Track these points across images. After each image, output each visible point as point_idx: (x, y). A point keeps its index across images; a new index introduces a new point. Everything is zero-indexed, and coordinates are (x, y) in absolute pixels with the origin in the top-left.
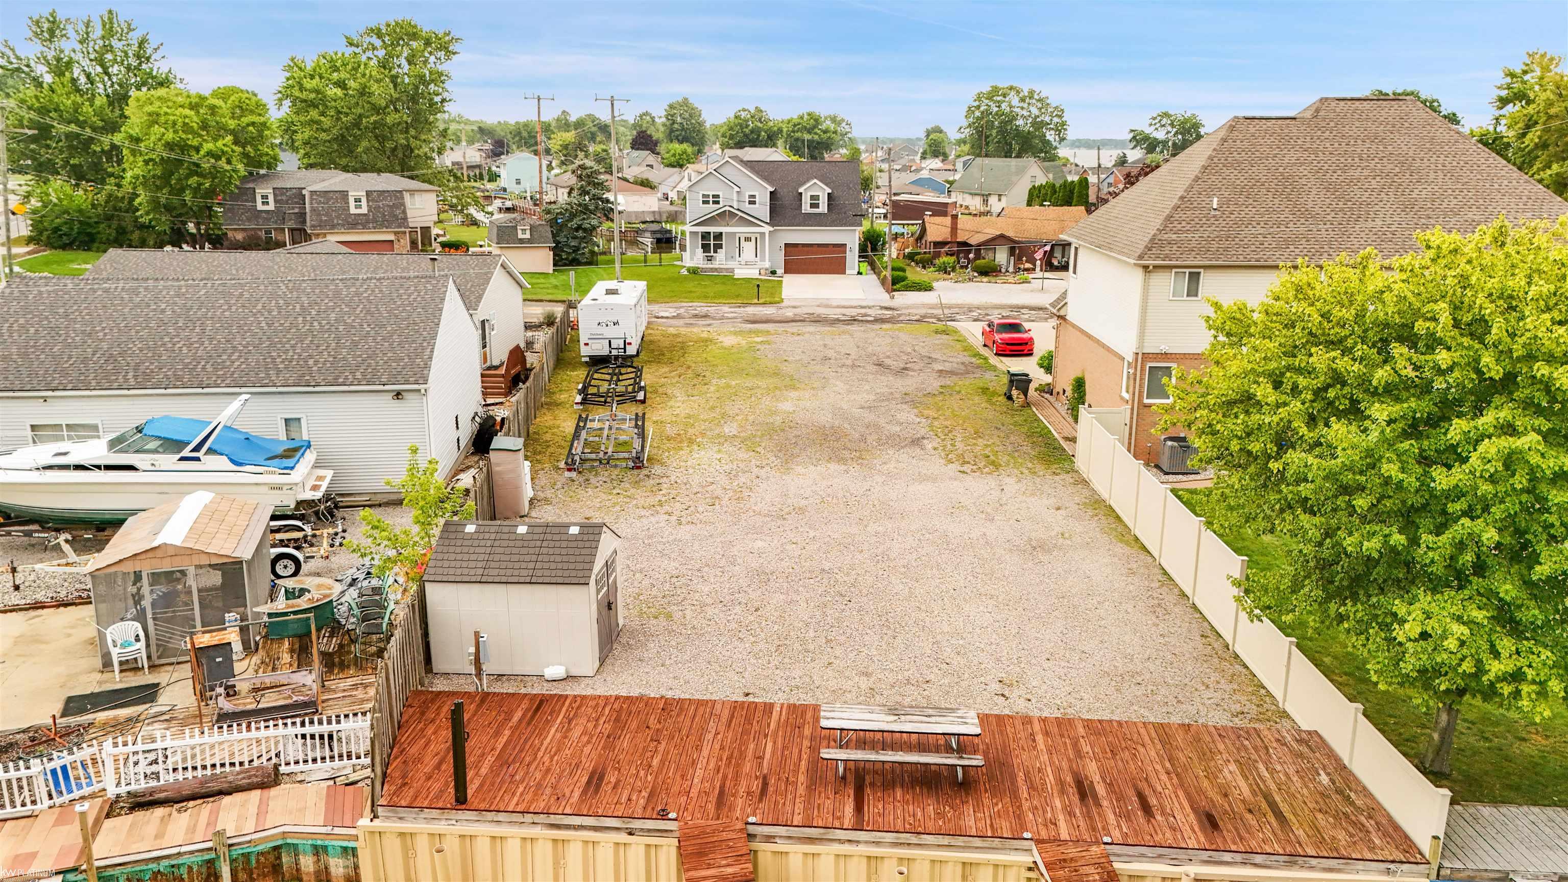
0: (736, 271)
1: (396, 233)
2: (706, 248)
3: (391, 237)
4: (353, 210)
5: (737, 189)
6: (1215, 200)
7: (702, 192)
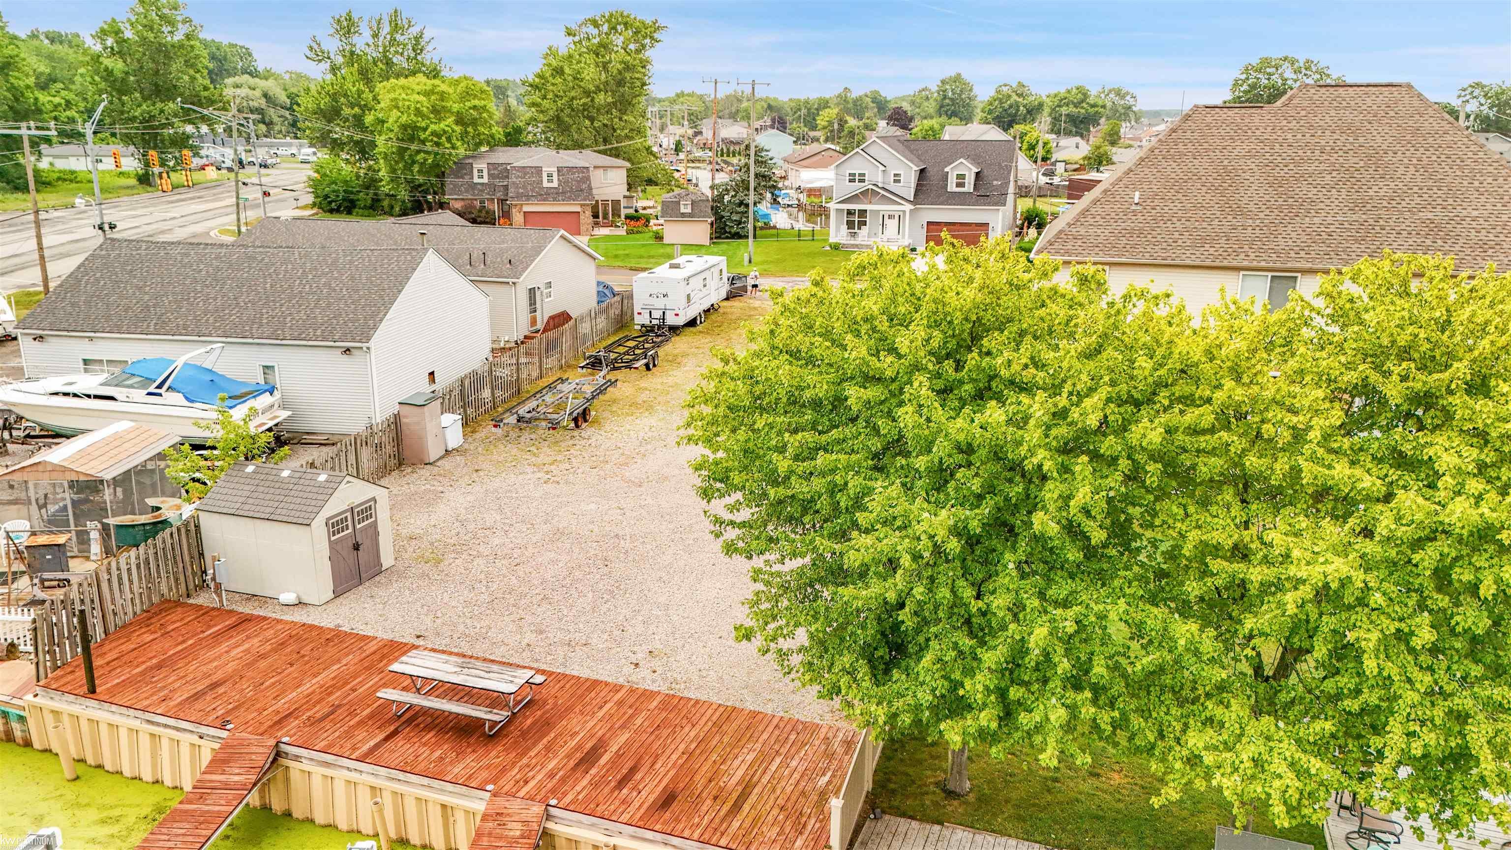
1: (582, 205)
2: (850, 225)
3: (577, 209)
4: (546, 184)
5: (883, 168)
6: (1137, 194)
7: (848, 172)
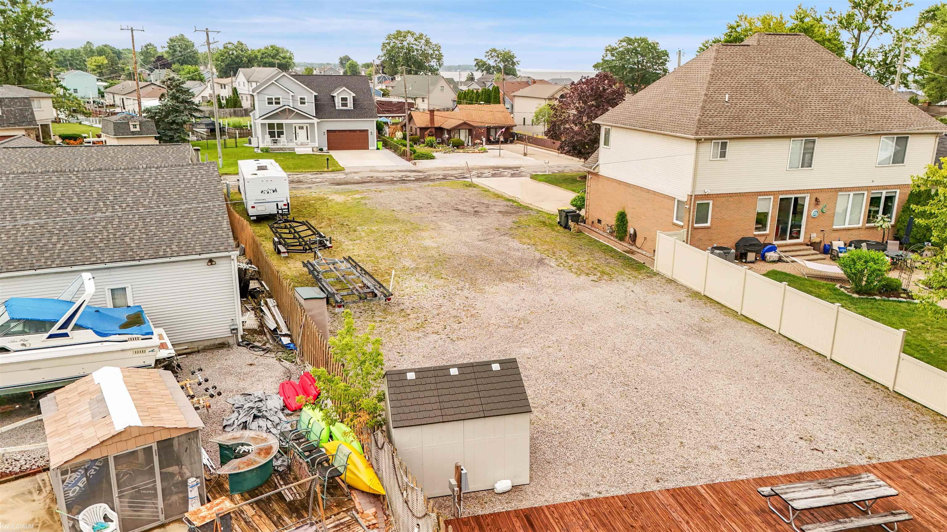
0: (296, 150)
1: (26, 130)
2: (272, 134)
3: (22, 132)
5: (292, 94)
6: (727, 96)
7: (267, 97)
